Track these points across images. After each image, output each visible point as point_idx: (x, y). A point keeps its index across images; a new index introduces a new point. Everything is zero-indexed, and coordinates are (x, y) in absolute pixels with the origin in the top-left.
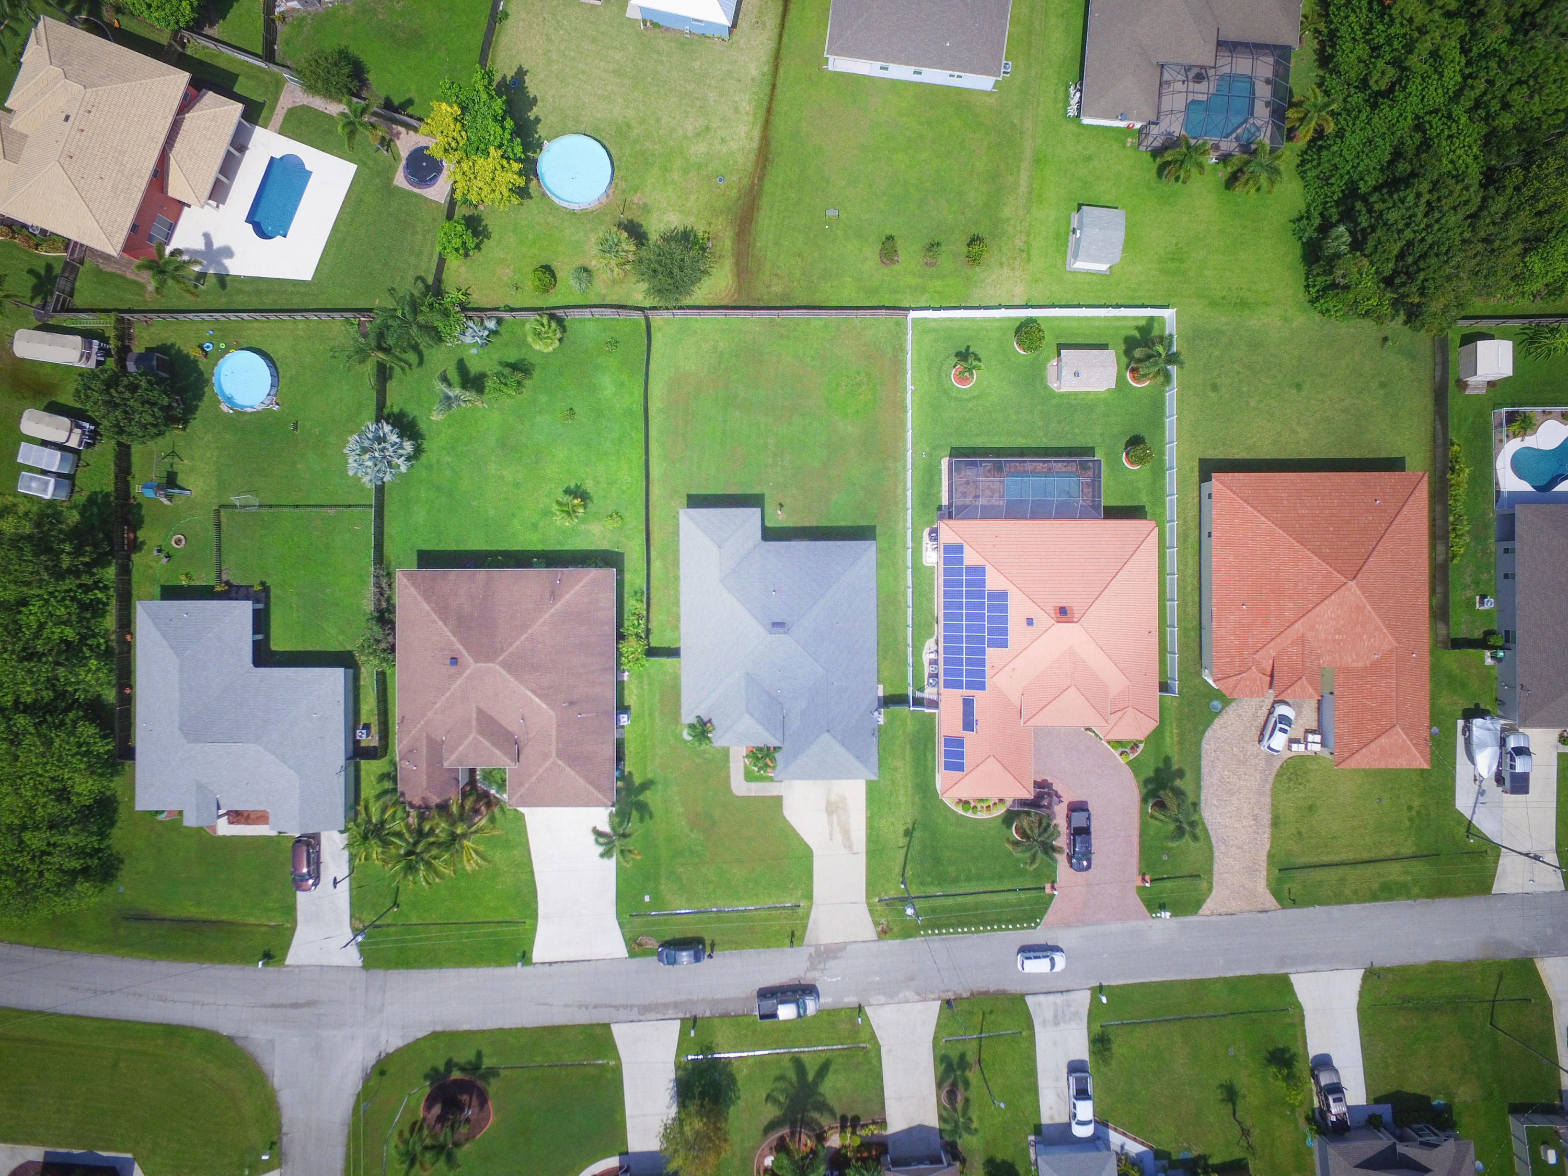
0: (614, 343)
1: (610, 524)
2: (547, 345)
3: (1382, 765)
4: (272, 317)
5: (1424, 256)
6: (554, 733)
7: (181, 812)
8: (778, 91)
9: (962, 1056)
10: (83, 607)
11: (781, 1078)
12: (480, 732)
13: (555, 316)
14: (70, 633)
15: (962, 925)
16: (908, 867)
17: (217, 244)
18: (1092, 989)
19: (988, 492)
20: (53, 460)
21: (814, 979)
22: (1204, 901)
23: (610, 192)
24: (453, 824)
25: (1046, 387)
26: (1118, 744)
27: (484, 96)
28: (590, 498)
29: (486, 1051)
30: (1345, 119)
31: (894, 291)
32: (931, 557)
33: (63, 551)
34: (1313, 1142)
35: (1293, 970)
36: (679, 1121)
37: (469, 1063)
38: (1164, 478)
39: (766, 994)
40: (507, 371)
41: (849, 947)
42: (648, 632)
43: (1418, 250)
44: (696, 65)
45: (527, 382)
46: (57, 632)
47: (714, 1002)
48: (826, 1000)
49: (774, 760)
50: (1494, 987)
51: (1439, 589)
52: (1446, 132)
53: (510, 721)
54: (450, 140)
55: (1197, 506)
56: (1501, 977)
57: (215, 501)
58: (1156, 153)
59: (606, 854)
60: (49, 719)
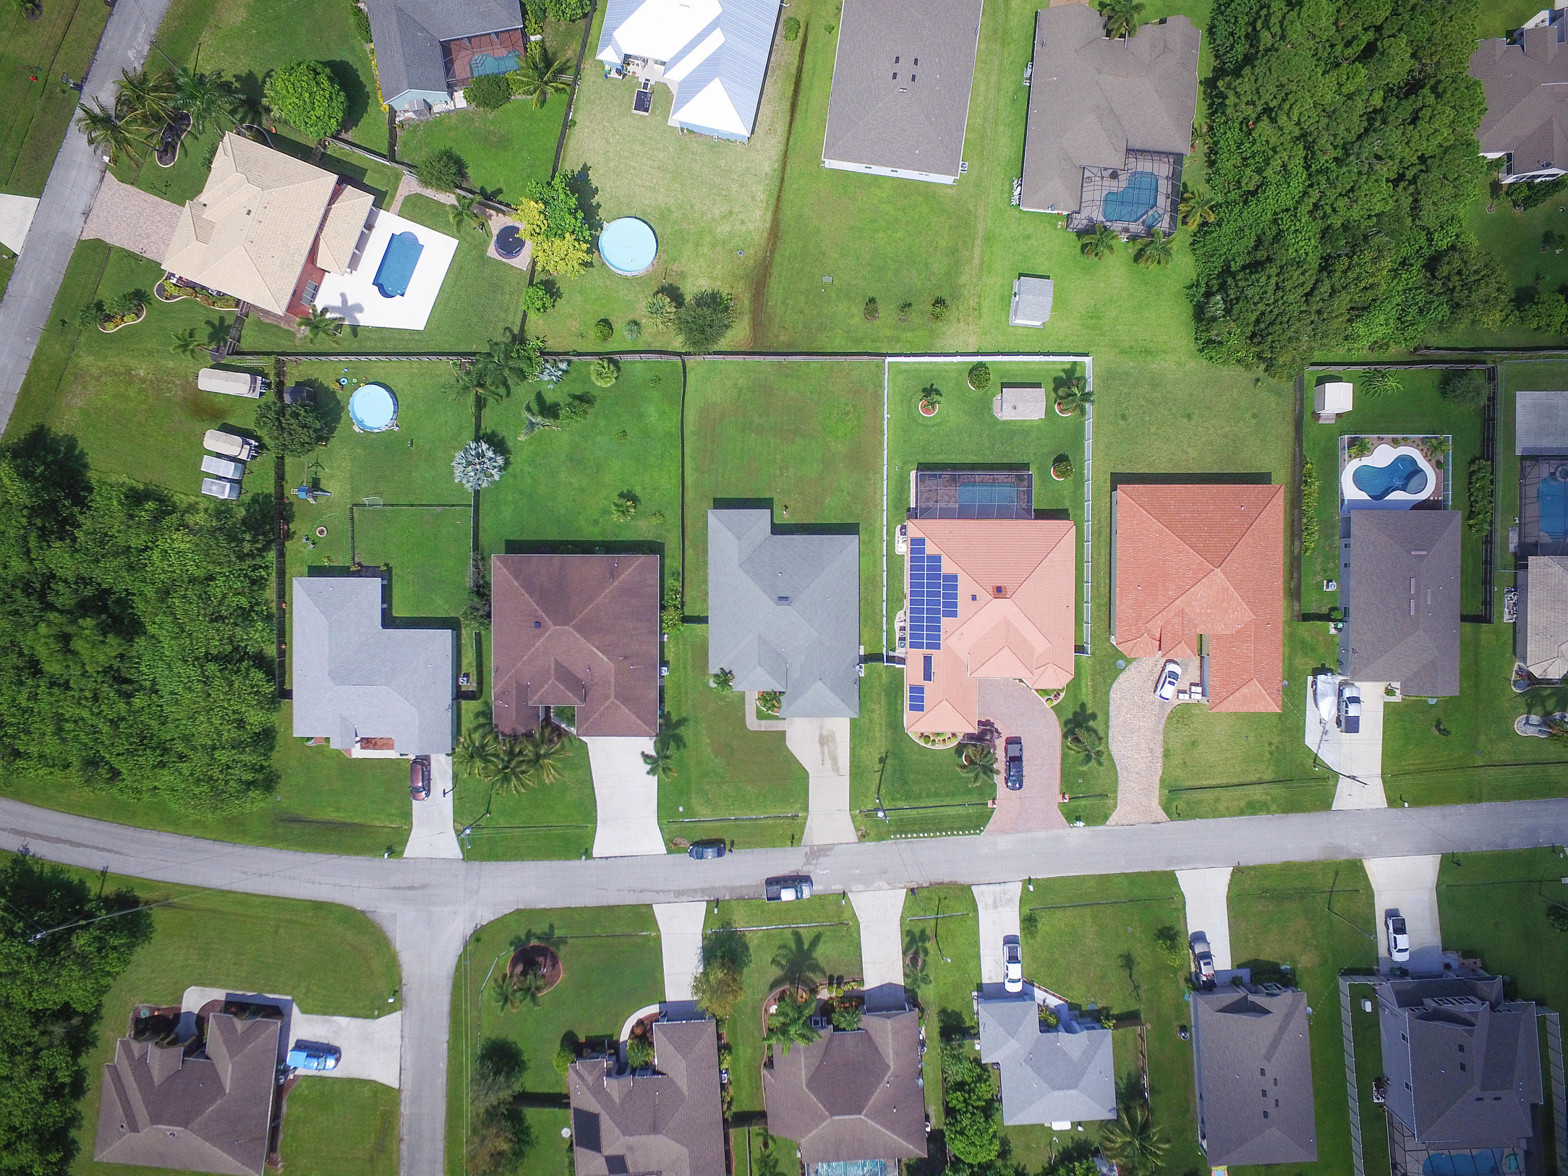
0: (657, 380)
1: (654, 521)
2: (607, 382)
3: (1245, 709)
4: (394, 358)
5: (1272, 324)
6: (613, 680)
7: (327, 739)
8: (786, 183)
9: (923, 932)
10: (253, 582)
11: (783, 947)
12: (557, 679)
13: (611, 358)
14: (244, 602)
15: (923, 831)
16: (882, 787)
17: (350, 302)
18: (1024, 881)
19: (946, 498)
20: (228, 470)
21: (809, 872)
22: (1111, 814)
23: (655, 262)
24: (536, 746)
25: (993, 416)
26: (1045, 692)
27: (562, 196)
28: (639, 501)
29: (557, 924)
30: (1224, 212)
31: (874, 341)
32: (902, 548)
33: (244, 540)
34: (1190, 997)
35: (1178, 868)
36: (705, 974)
37: (545, 933)
38: (1083, 487)
39: (770, 882)
40: (576, 403)
41: (836, 848)
42: (683, 604)
43: (1268, 318)
44: (723, 163)
45: (590, 410)
46: (235, 601)
47: (732, 889)
48: (818, 888)
49: (779, 701)
50: (1331, 881)
51: (1295, 575)
52: (1293, 228)
53: (579, 670)
54: (535, 226)
55: (1109, 509)
56: (1337, 873)
57: (349, 501)
58: (1080, 234)
59: (651, 772)
60: (229, 666)
